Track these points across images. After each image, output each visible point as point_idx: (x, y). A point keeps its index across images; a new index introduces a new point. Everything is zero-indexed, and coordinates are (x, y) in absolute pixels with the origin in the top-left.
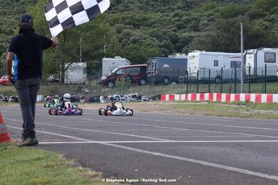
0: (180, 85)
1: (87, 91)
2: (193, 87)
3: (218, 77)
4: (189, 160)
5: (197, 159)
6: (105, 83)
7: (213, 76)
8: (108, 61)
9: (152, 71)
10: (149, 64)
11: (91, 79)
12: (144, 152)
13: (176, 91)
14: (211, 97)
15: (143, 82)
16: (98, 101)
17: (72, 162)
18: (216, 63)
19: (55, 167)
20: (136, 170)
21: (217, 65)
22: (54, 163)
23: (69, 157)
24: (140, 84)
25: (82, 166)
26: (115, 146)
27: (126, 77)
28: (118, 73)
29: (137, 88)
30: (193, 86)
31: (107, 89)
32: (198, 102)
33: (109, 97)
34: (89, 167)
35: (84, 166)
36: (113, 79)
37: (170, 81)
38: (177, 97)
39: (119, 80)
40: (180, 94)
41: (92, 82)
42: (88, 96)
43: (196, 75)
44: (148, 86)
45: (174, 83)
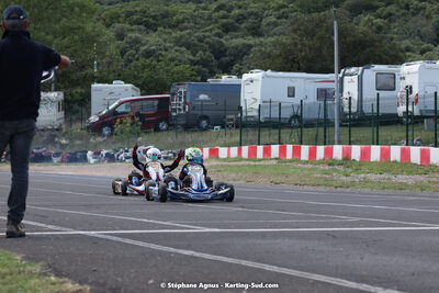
0: (228, 131)
1: (64, 141)
2: (251, 134)
3: (295, 117)
4: (244, 263)
5: (259, 261)
6: (96, 129)
7: (287, 114)
8: (101, 90)
9: (178, 106)
10: (173, 95)
11: (71, 120)
12: (166, 249)
13: (221, 141)
14: (283, 151)
15: (163, 126)
16: (84, 159)
17: (37, 268)
18: (291, 92)
19: (8, 277)
20: (151, 282)
21: (293, 96)
22: (6, 270)
23: (31, 259)
24: (157, 130)
25: (56, 275)
26: (115, 238)
27: (133, 118)
28: (119, 110)
29: (153, 136)
30: (251, 132)
31: (100, 139)
32: (260, 160)
33: (104, 152)
34: (68, 276)
35: (58, 275)
36: (110, 120)
37: (211, 125)
38: (223, 152)
39: (121, 122)
40: (229, 146)
41: (74, 127)
42: (66, 152)
43: (255, 114)
44: (172, 133)
45: (218, 127)
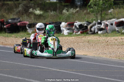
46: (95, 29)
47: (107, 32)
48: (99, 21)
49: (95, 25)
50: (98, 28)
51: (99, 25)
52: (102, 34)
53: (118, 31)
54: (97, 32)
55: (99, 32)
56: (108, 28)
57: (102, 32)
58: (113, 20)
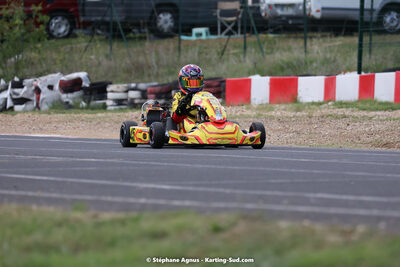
15: (59, 26)
45: (202, 30)
46: (6, 99)
47: (38, 106)
48: (16, 79)
49: (6, 88)
50: (15, 97)
51: (16, 90)
52: (24, 111)
53: (67, 103)
54: (12, 108)
55: (18, 108)
56: (42, 96)
57: (23, 106)
58: (53, 75)
